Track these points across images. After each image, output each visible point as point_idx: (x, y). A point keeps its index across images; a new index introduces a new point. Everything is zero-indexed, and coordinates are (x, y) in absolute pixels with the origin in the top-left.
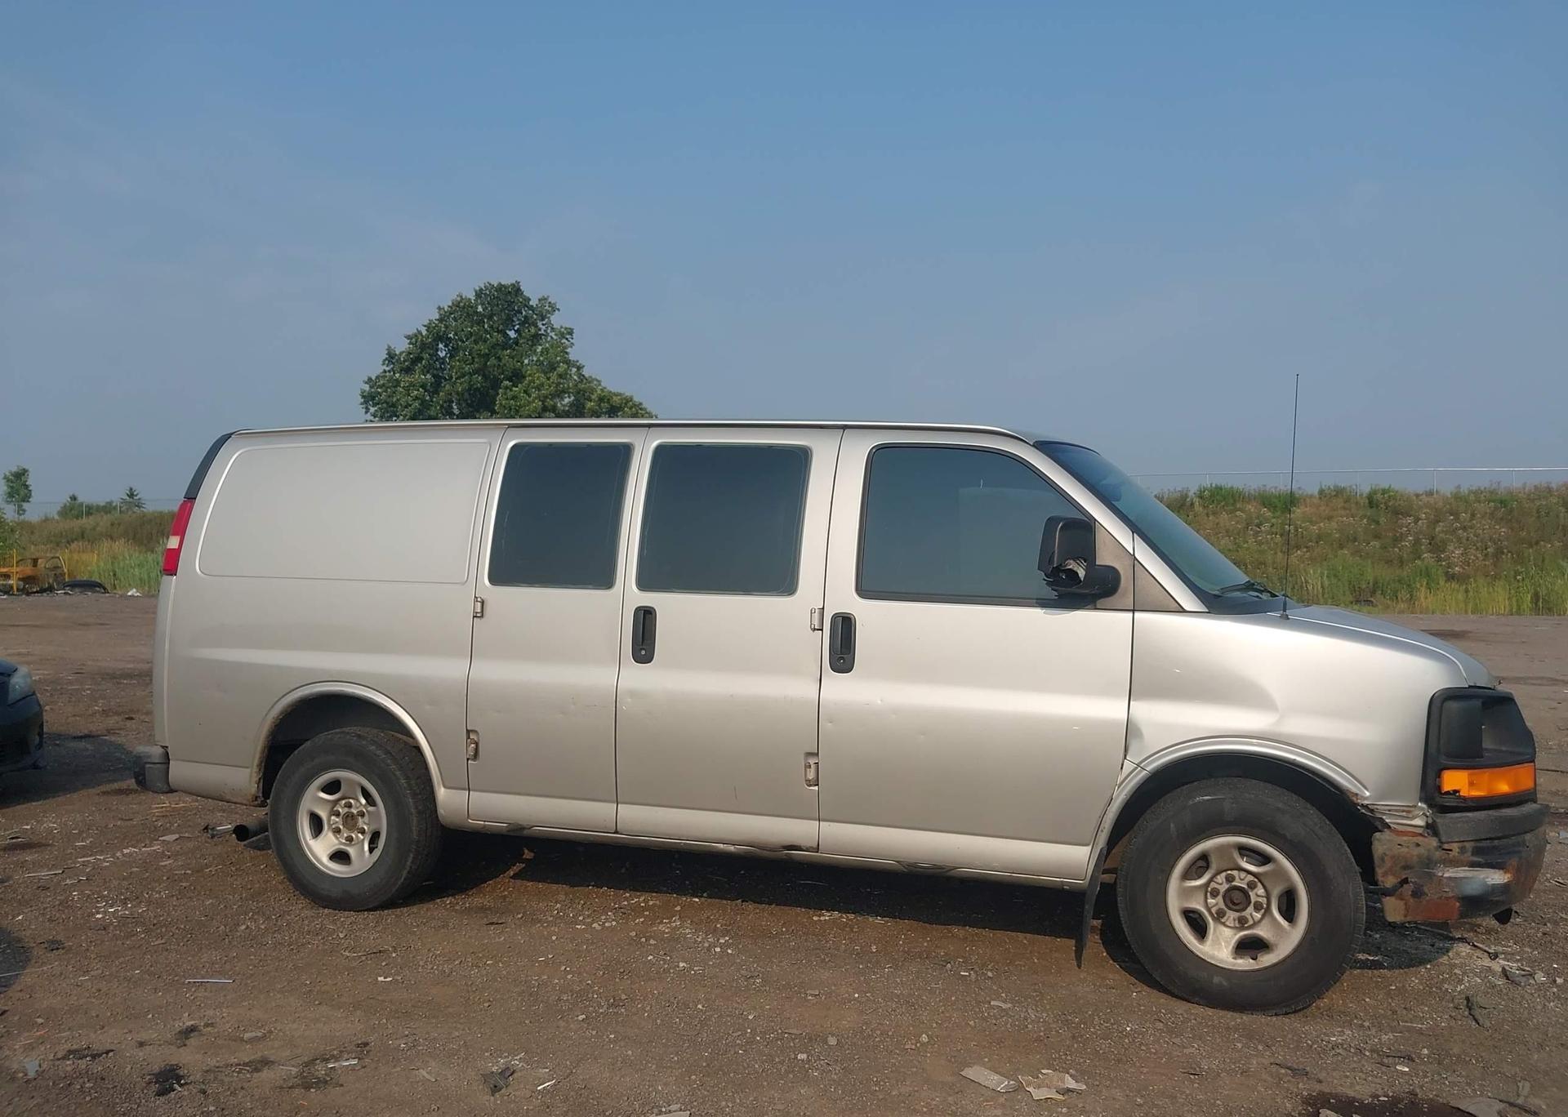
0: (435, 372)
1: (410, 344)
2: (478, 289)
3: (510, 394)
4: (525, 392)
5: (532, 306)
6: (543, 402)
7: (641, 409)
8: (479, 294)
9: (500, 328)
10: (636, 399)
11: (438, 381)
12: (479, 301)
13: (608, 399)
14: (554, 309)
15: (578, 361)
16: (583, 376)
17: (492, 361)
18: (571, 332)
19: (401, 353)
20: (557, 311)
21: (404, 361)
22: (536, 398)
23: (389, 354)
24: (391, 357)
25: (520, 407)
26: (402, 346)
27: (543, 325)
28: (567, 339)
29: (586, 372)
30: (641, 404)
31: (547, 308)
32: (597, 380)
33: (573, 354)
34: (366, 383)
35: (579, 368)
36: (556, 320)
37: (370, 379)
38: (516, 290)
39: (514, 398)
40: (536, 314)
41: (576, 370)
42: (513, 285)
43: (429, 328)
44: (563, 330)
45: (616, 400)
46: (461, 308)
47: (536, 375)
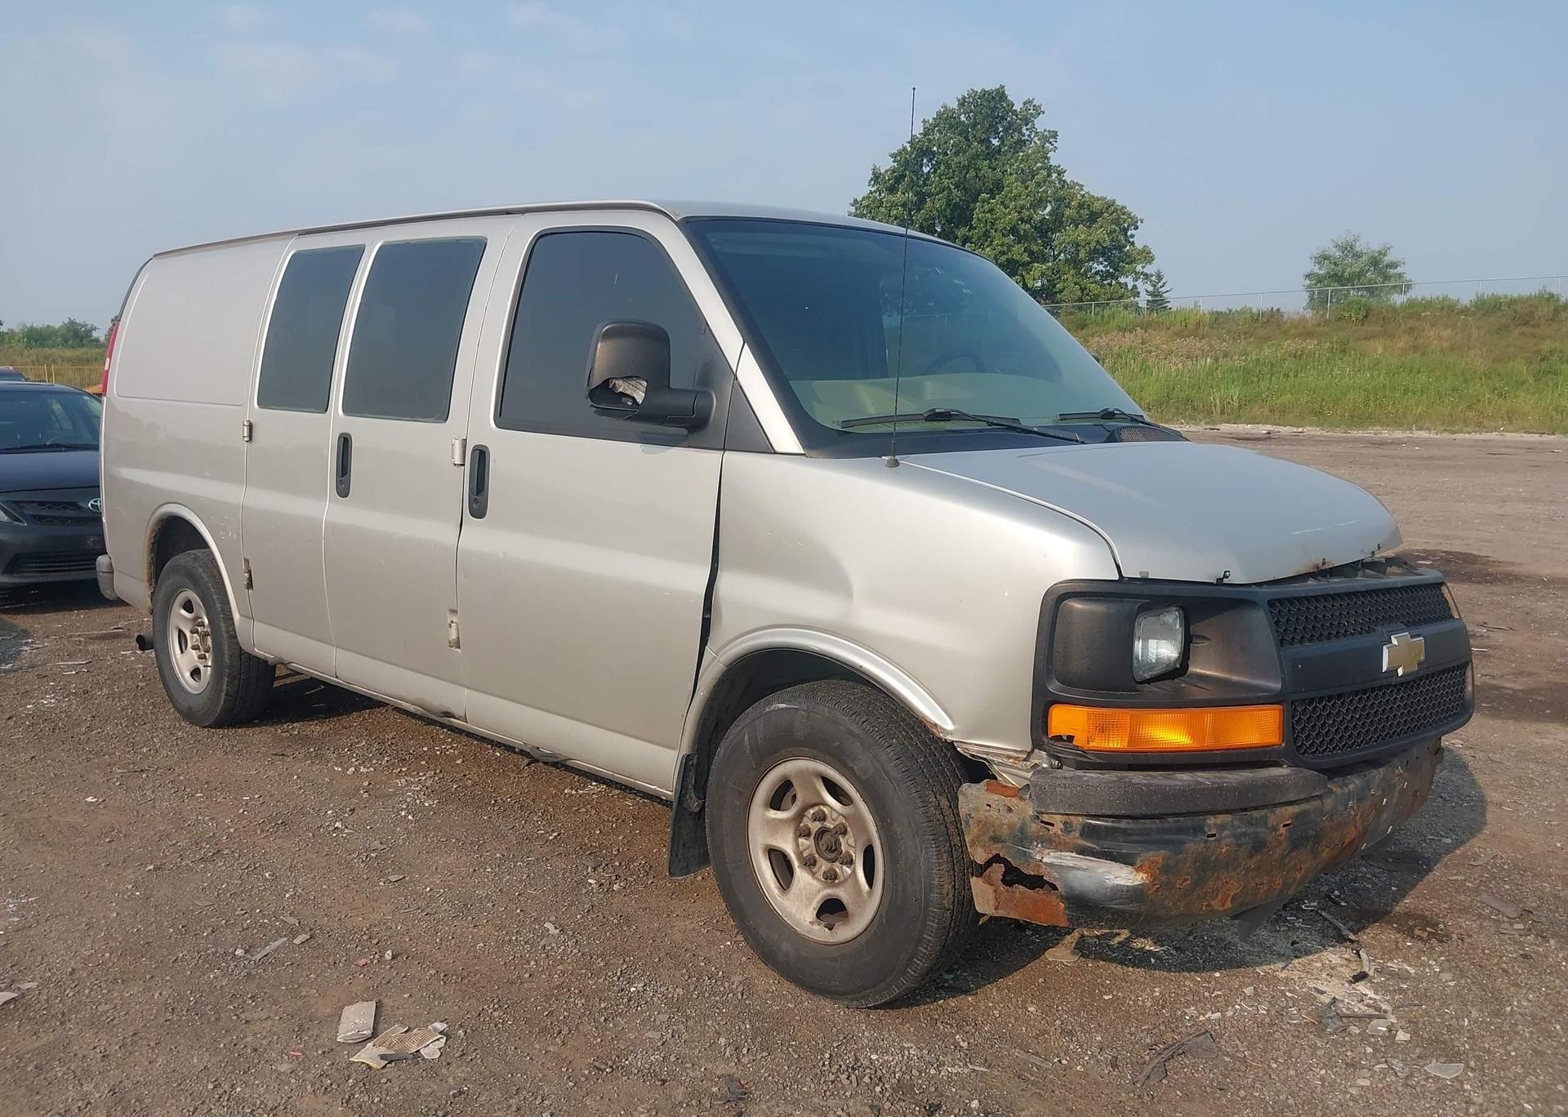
0: (918, 189)
1: (894, 162)
2: (960, 97)
3: (987, 207)
4: (1002, 203)
5: (1016, 111)
6: (1020, 213)
7: (1123, 214)
8: (962, 102)
9: (982, 138)
10: (1119, 203)
11: (922, 198)
12: (962, 111)
13: (1089, 205)
14: (1038, 111)
15: (1059, 166)
16: (1064, 181)
17: (972, 173)
18: (1054, 135)
19: (886, 171)
20: (1041, 115)
21: (889, 180)
22: (1012, 210)
23: (874, 174)
24: (876, 177)
25: (996, 219)
26: (887, 165)
27: (1027, 130)
28: (1050, 143)
29: (1067, 177)
30: (1124, 207)
31: (1031, 111)
32: (1078, 184)
33: (1054, 159)
34: (852, 205)
35: (1060, 173)
36: (1041, 123)
37: (856, 200)
38: (1000, 95)
39: (991, 211)
40: (1020, 119)
41: (1056, 175)
42: (997, 91)
43: (912, 144)
44: (1046, 133)
45: (1097, 206)
46: (946, 120)
47: (1012, 183)
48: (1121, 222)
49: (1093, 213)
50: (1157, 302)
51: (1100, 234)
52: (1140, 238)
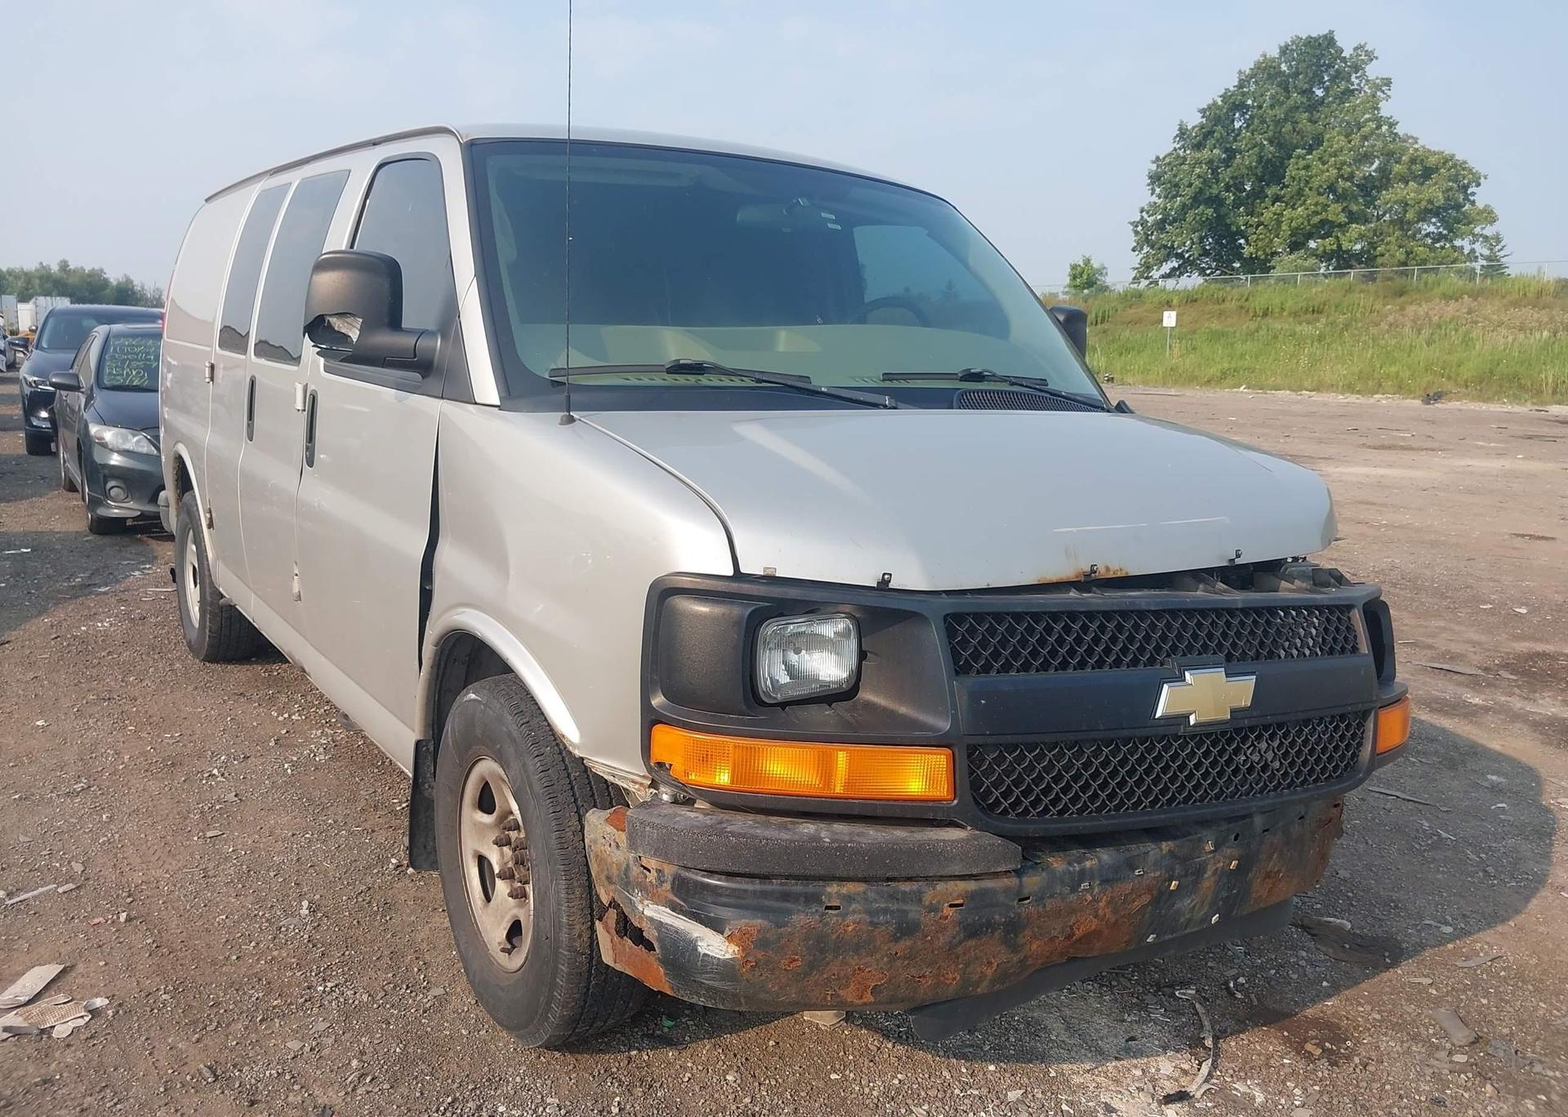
0: (1228, 146)
1: (1203, 117)
2: (1283, 44)
3: (1302, 163)
4: (1320, 159)
5: (1345, 57)
6: (1339, 169)
7: (1464, 169)
8: (1284, 50)
9: (1304, 88)
10: (1459, 157)
11: (1231, 154)
12: (1283, 59)
13: (1422, 160)
14: (1371, 56)
15: (1391, 117)
16: (1396, 134)
17: (1288, 127)
18: (1388, 82)
19: (1194, 128)
20: (1374, 61)
21: (1196, 137)
22: (1331, 166)
23: (1180, 129)
24: (1183, 133)
25: (1311, 177)
26: (1194, 120)
27: (1357, 78)
28: (1383, 92)
29: (1400, 130)
30: (1465, 162)
31: (1363, 57)
32: (1412, 138)
33: (1386, 109)
34: (1154, 162)
35: (1392, 125)
36: (1373, 71)
37: (1158, 158)
38: (1329, 40)
39: (1307, 167)
40: (1349, 67)
41: (1387, 127)
42: (1325, 36)
43: (1224, 98)
44: (1378, 81)
45: (1432, 160)
46: (1266, 71)
47: (1335, 139)
48: (1462, 179)
49: (1426, 169)
50: (1494, 268)
51: (1434, 192)
52: (1482, 197)
